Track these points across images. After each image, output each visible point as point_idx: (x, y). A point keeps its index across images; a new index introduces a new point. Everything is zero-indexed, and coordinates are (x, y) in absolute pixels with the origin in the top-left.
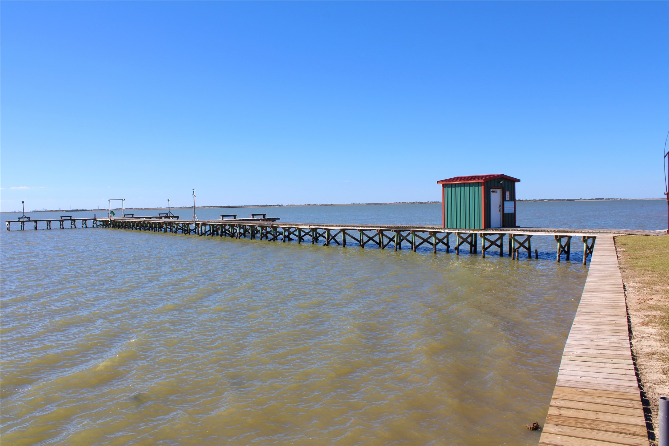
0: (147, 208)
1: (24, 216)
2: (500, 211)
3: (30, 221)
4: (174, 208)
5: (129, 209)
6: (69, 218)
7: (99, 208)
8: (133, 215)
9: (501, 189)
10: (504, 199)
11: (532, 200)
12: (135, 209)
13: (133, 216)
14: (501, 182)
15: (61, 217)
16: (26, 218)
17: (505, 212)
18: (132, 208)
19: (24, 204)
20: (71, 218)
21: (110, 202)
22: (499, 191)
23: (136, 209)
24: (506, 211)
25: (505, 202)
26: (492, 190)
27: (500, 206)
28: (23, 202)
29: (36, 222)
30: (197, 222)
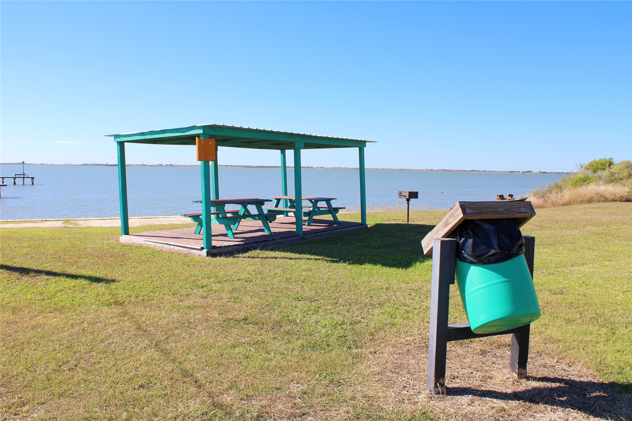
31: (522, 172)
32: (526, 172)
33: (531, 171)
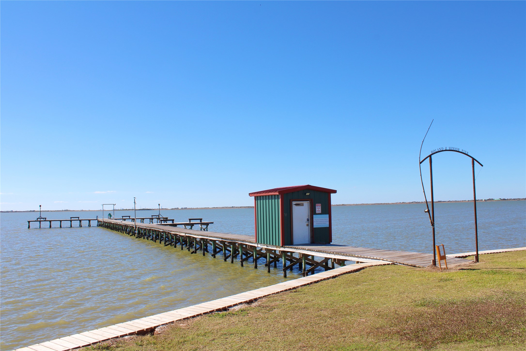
0: (197, 208)
1: (40, 217)
2: (308, 225)
3: (46, 221)
6: (77, 219)
8: (129, 216)
9: (309, 201)
10: (313, 212)
11: (516, 199)
13: (129, 218)
14: (308, 194)
15: (71, 218)
16: (42, 218)
17: (315, 227)
19: (41, 207)
20: (79, 219)
21: (103, 206)
22: (306, 204)
24: (316, 225)
25: (314, 216)
26: (294, 203)
27: (308, 220)
28: (40, 206)
29: (50, 221)
30: (137, 226)
31: (485, 200)
32: (488, 200)
33: (492, 199)
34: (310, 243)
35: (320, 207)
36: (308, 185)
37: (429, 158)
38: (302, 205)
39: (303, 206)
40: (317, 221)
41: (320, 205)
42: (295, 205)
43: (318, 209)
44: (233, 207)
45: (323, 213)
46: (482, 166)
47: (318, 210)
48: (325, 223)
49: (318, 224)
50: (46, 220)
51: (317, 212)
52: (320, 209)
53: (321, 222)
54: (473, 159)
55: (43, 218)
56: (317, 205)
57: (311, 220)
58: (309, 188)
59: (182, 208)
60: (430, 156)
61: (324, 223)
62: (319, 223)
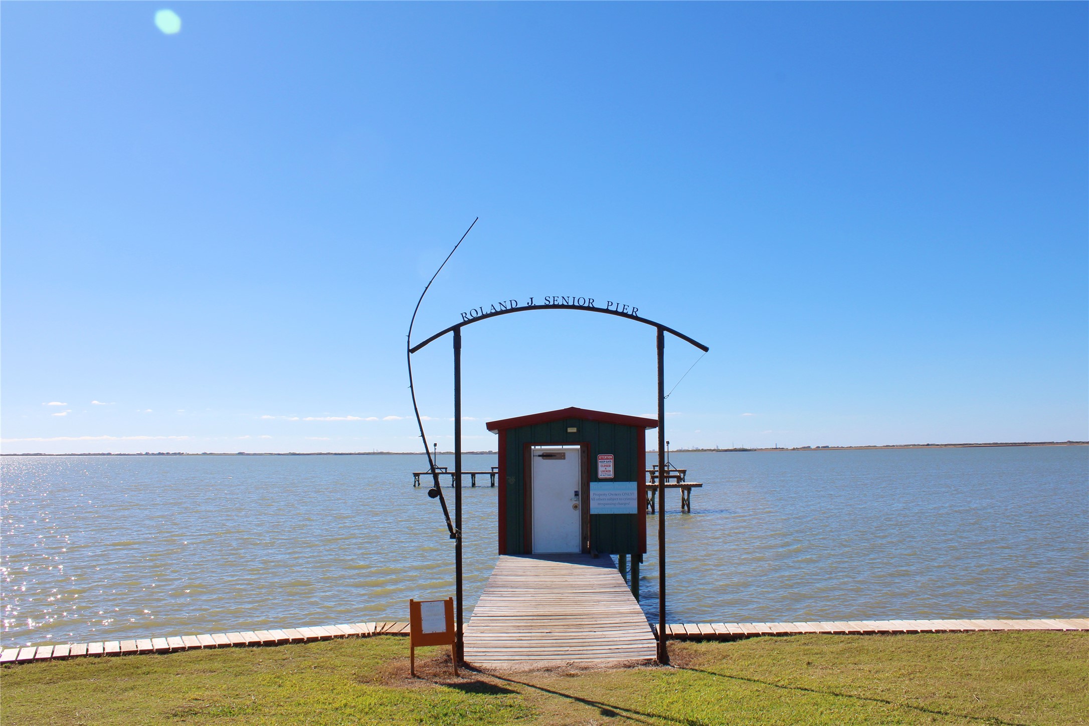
2: (575, 507)
3: (446, 473)
4: (894, 446)
5: (822, 447)
7: (776, 446)
9: (579, 448)
10: (589, 474)
12: (832, 447)
14: (571, 430)
17: (593, 512)
18: (827, 447)
19: (436, 447)
22: (573, 453)
23: (834, 447)
25: (593, 485)
26: (537, 448)
27: (576, 494)
34: (581, 553)
35: (612, 464)
36: (572, 408)
37: (452, 333)
38: (561, 456)
39: (564, 459)
40: (601, 497)
41: (611, 456)
42: (539, 456)
43: (606, 466)
44: (928, 445)
45: (620, 475)
46: (705, 349)
47: (604, 471)
48: (625, 504)
49: (604, 504)
50: (446, 471)
51: (601, 475)
52: (611, 469)
53: (614, 499)
54: (661, 329)
55: (440, 468)
56: (600, 456)
57: (584, 495)
58: (572, 416)
59: (818, 447)
60: (456, 329)
61: (622, 504)
62: (607, 504)
